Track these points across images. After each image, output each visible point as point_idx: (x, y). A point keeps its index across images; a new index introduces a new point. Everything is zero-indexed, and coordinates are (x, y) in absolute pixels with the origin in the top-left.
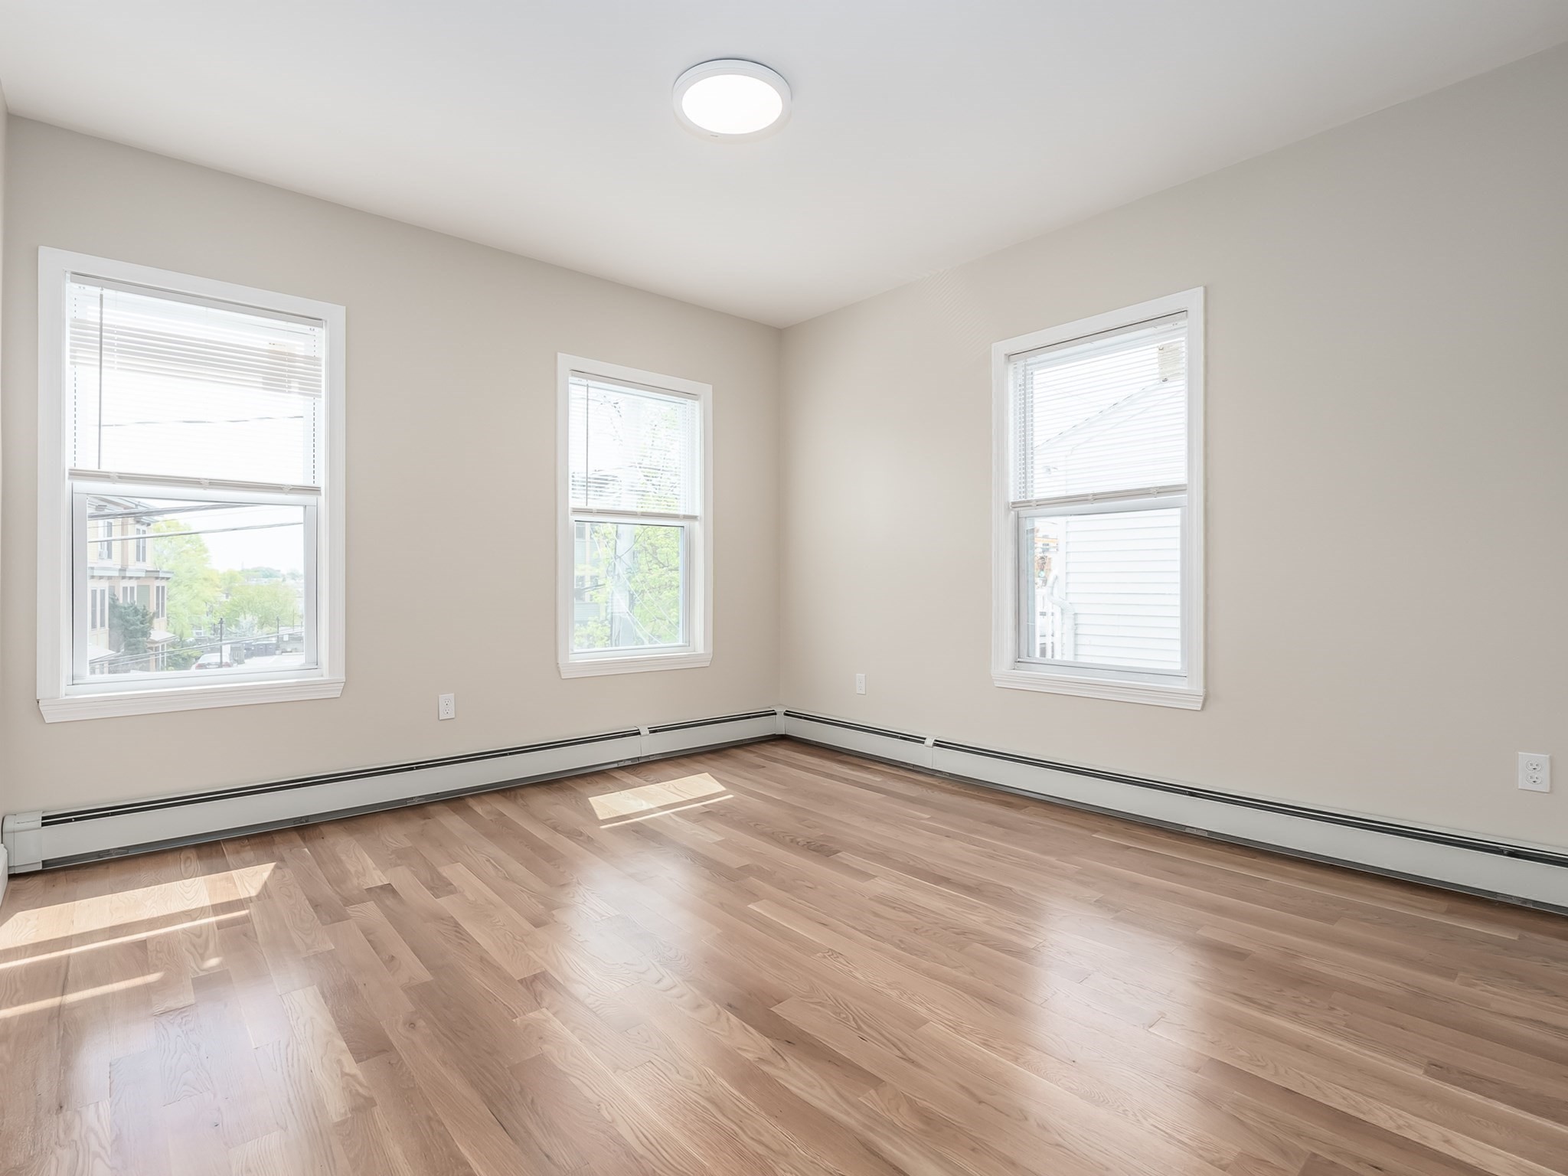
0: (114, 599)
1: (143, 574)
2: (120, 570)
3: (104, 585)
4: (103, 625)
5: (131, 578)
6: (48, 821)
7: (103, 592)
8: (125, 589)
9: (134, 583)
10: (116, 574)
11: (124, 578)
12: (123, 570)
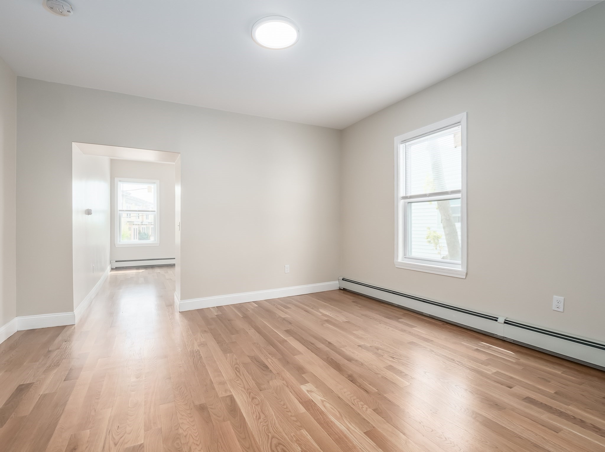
0: (140, 231)
1: (147, 223)
2: (141, 222)
3: (137, 227)
4: (137, 238)
5: (144, 225)
6: (116, 261)
7: (137, 229)
8: (143, 228)
9: (145, 226)
10: (140, 223)
11: (142, 225)
12: (142, 222)
